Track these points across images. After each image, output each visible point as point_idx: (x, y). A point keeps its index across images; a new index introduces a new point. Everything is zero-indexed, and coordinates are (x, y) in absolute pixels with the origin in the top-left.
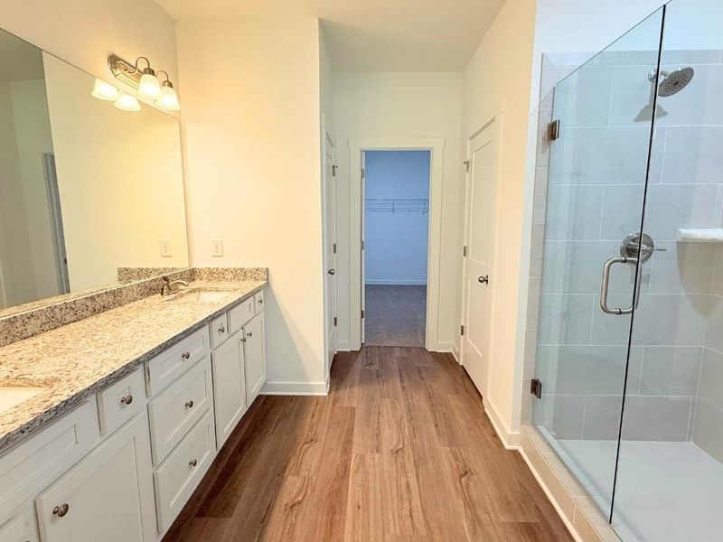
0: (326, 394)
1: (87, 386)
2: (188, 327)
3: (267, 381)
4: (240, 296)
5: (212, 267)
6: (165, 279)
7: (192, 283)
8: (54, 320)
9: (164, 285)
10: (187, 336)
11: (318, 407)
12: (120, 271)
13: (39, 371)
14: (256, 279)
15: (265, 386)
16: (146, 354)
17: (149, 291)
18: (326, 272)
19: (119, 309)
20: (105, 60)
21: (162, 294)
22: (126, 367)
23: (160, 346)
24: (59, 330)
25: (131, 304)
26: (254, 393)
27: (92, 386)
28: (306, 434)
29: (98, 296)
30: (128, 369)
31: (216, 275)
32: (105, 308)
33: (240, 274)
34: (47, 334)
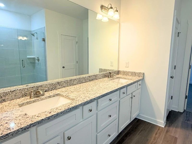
0: (163, 127)
1: (79, 104)
2: (112, 90)
3: (139, 113)
4: (132, 82)
5: (124, 70)
6: (110, 73)
7: (118, 75)
8: (80, 81)
9: (109, 75)
10: (111, 93)
11: (159, 131)
12: (100, 69)
13: (72, 96)
14: (139, 76)
15: (138, 115)
16: (97, 97)
17: (105, 76)
18: (169, 77)
19: (96, 81)
20: (100, 7)
21: (108, 78)
22: (91, 100)
23: (102, 95)
24: (81, 84)
25: (99, 80)
26: (134, 116)
27: (81, 104)
28: (152, 141)
29: (91, 76)
30: (91, 101)
31: (126, 73)
32: (92, 80)
33: (134, 74)
34: (78, 85)
